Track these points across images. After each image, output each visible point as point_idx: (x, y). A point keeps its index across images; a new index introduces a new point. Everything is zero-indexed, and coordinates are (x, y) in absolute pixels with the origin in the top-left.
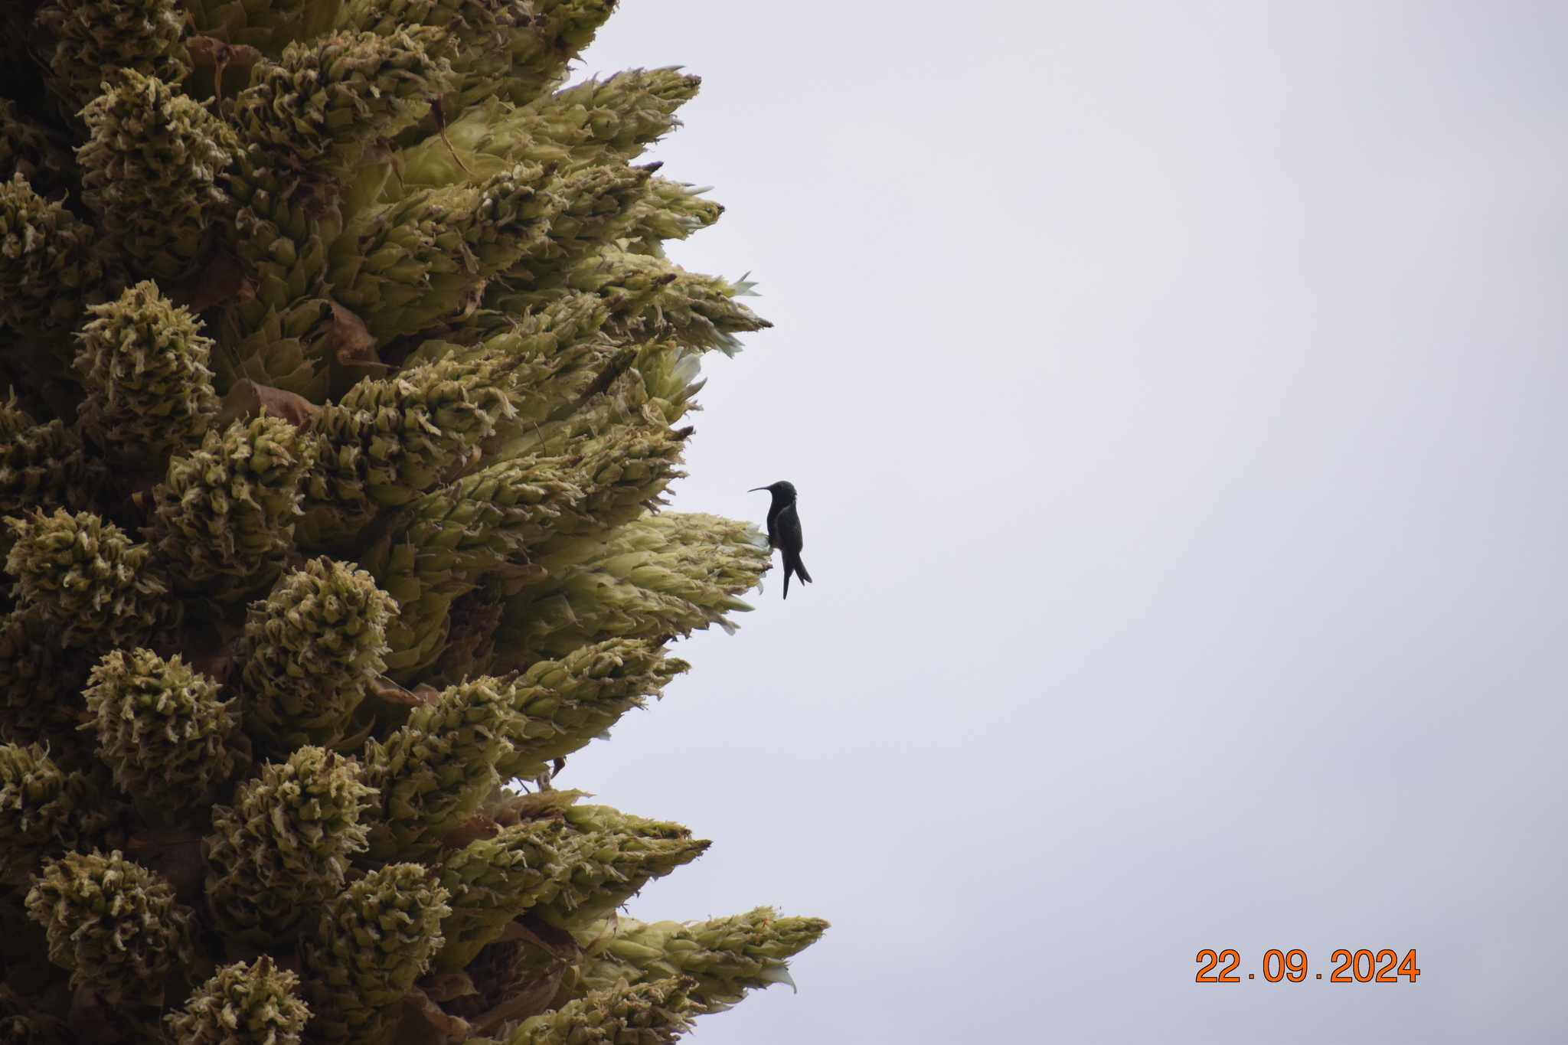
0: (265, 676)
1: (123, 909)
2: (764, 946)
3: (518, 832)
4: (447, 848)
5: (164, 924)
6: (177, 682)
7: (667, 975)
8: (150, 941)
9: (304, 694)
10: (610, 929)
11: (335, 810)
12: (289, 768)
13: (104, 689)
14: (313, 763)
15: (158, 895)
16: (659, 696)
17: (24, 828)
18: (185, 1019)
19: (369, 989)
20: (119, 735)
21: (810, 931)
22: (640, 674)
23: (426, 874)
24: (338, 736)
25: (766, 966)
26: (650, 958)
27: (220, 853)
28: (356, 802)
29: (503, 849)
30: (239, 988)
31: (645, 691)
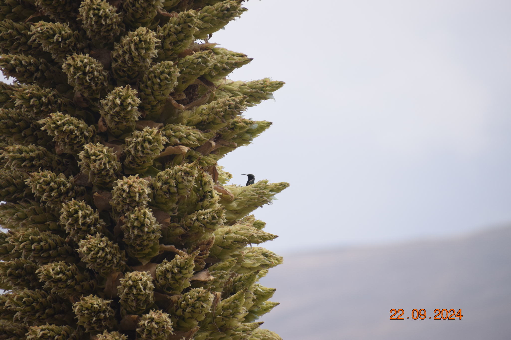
0: (130, 7)
1: (89, 70)
2: (267, 88)
3: (199, 54)
4: (179, 58)
5: (100, 75)
6: (105, 7)
7: (240, 95)
8: (96, 79)
9: (140, 12)
10: (224, 82)
11: (148, 45)
12: (136, 33)
13: (84, 8)
14: (143, 32)
15: (98, 67)
16: (240, 17)
17: (62, 46)
18: (106, 101)
19: (157, 96)
20: (89, 21)
21: (280, 85)
22: (235, 11)
23: (173, 64)
24: (149, 25)
25: (267, 94)
26: (235, 91)
27: (116, 56)
28: (154, 43)
29: (195, 58)
30: (121, 93)
31: (236, 16)
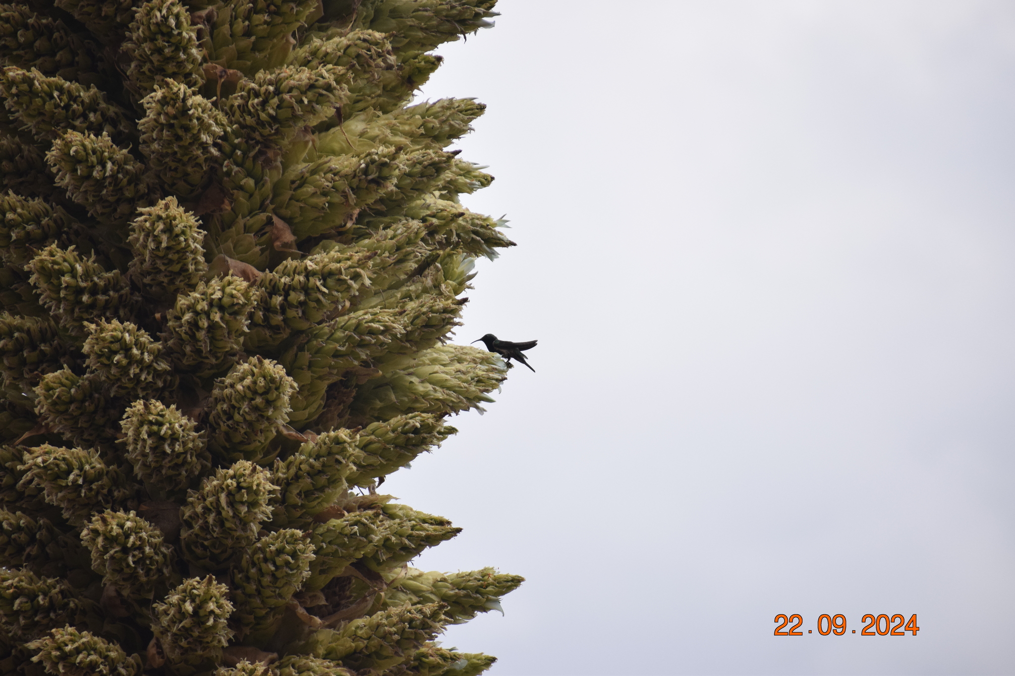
0: (222, 420)
1: (134, 543)
2: (488, 589)
3: (355, 516)
4: (315, 523)
5: (156, 553)
6: (173, 420)
7: (433, 601)
8: (148, 562)
9: (242, 431)
10: (403, 573)
11: (255, 497)
12: (231, 472)
13: (132, 421)
14: (244, 470)
15: (154, 537)
16: (439, 447)
17: (83, 495)
18: (165, 607)
19: (267, 598)
20: (139, 447)
21: (514, 582)
22: (429, 433)
23: (303, 536)
24: (260, 456)
25: (488, 600)
26: (424, 591)
27: (190, 517)
28: (267, 493)
29: (347, 525)
30: (195, 592)
31: (432, 443)
